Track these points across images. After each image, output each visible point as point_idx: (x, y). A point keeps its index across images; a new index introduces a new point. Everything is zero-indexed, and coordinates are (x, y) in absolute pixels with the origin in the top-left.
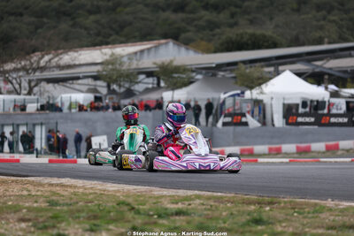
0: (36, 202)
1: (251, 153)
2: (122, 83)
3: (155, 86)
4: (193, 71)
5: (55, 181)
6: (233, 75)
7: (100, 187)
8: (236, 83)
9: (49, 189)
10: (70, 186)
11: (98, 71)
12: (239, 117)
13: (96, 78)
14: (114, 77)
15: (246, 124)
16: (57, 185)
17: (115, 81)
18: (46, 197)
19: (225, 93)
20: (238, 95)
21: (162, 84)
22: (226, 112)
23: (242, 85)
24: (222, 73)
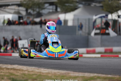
0: (3, 79)
1: (111, 51)
2: (35, 9)
3: (54, 11)
4: (77, 2)
5: (9, 66)
6: (101, 5)
7: (37, 71)
8: (103, 9)
9: (7, 71)
10: (19, 70)
11: (21, 2)
12: (104, 30)
13: (19, 5)
14: (30, 5)
15: (108, 34)
16: (11, 69)
17: (31, 8)
18: (7, 76)
19: (96, 15)
20: (104, 17)
21: (59, 10)
22: (97, 27)
23: (107, 11)
24: (94, 4)
